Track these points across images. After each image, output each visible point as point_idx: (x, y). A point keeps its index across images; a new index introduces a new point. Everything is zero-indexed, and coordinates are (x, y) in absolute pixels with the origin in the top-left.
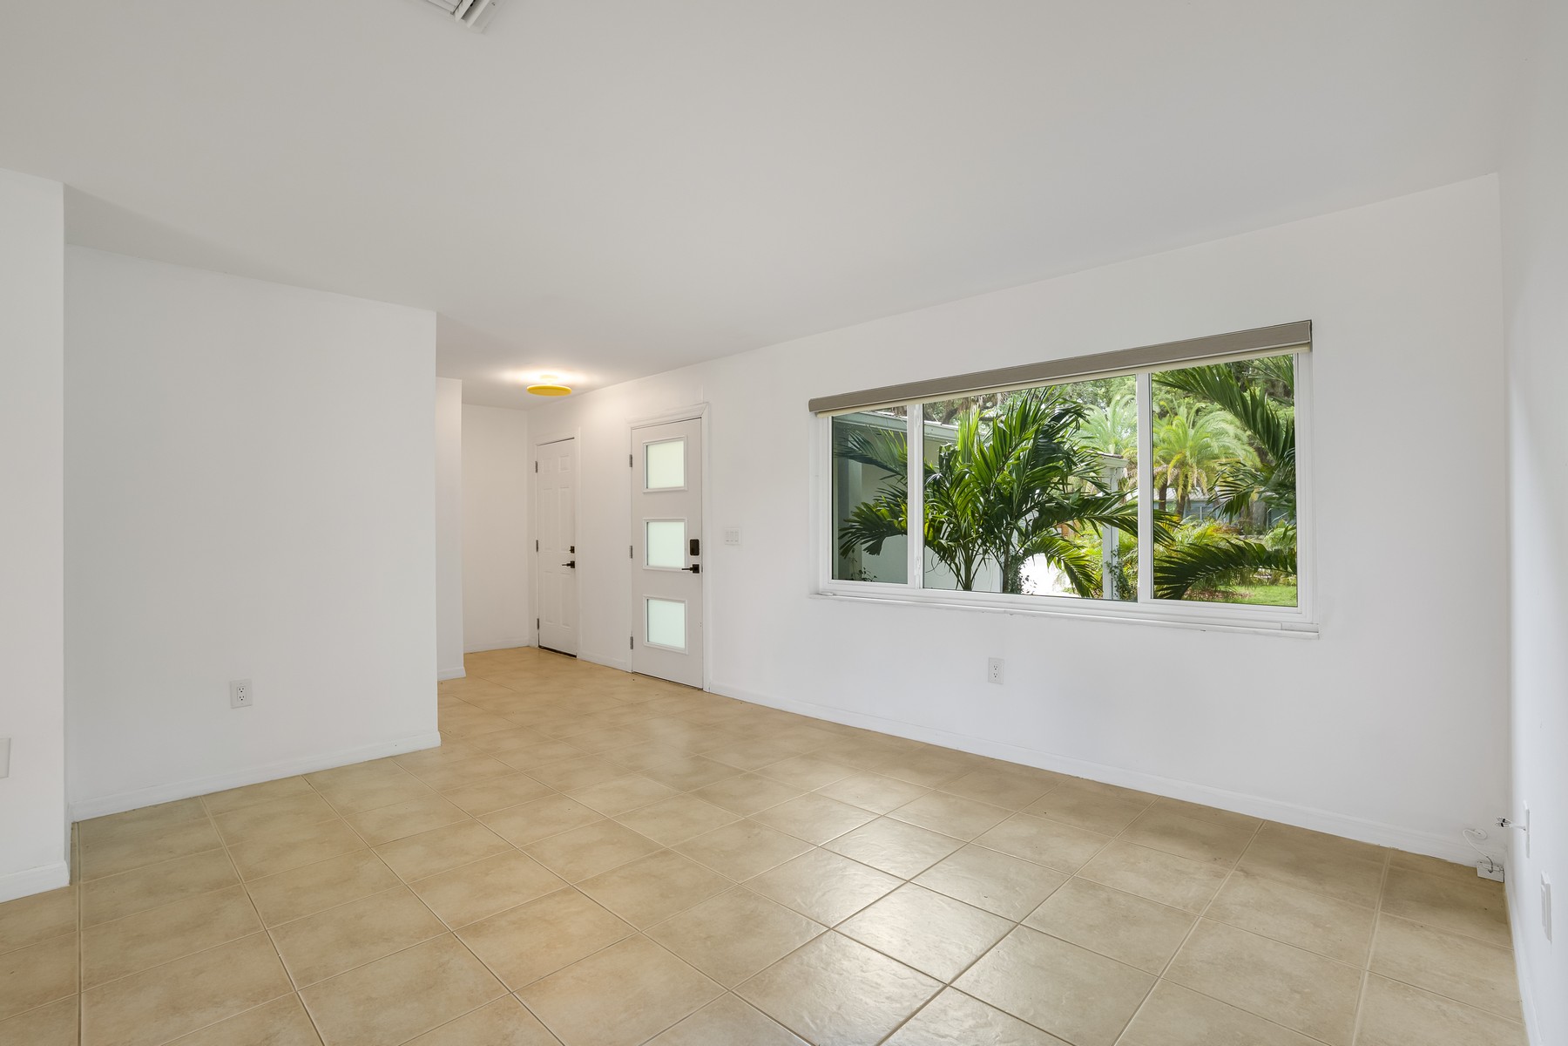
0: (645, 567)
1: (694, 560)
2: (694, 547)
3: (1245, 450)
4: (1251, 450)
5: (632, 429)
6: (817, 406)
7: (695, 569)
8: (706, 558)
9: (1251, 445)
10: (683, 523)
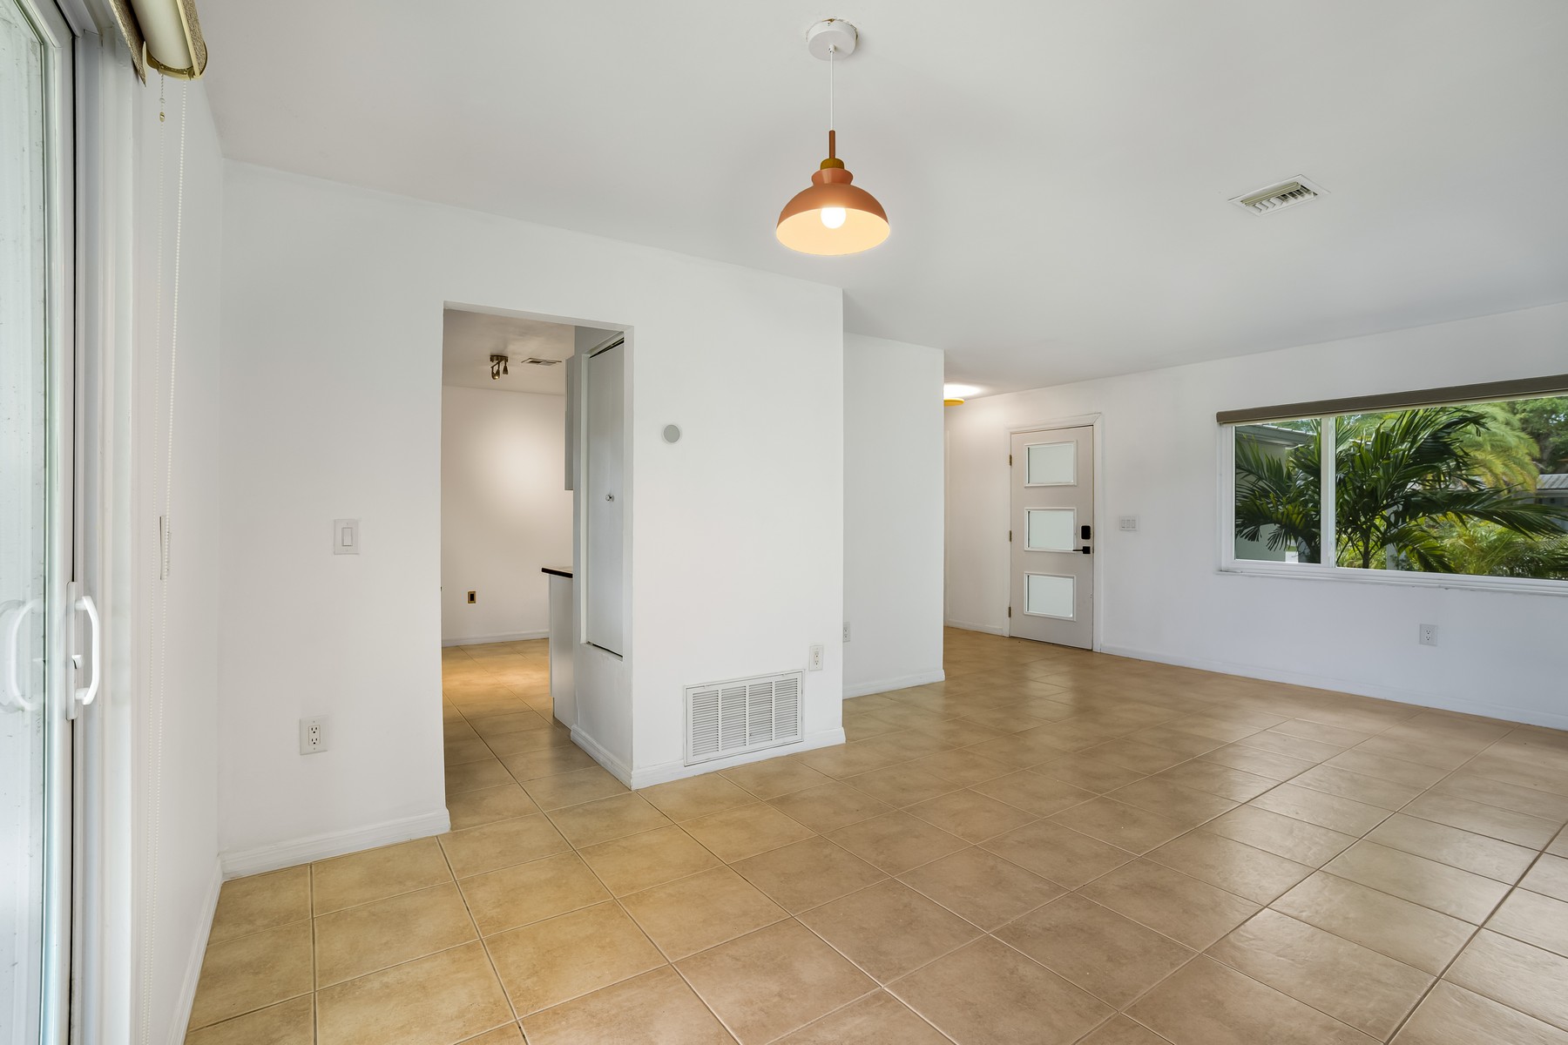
0: (1026, 548)
1: (1086, 543)
2: (1086, 532)
3: (1518, 436)
4: (1523, 435)
5: (1012, 433)
6: (1224, 418)
7: (1086, 550)
8: (1099, 540)
9: (1523, 430)
10: (1071, 513)
